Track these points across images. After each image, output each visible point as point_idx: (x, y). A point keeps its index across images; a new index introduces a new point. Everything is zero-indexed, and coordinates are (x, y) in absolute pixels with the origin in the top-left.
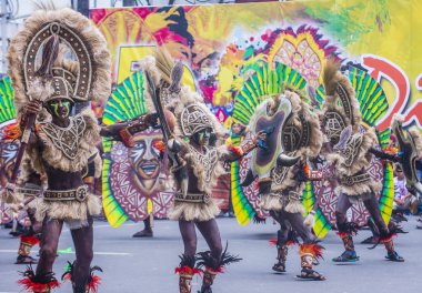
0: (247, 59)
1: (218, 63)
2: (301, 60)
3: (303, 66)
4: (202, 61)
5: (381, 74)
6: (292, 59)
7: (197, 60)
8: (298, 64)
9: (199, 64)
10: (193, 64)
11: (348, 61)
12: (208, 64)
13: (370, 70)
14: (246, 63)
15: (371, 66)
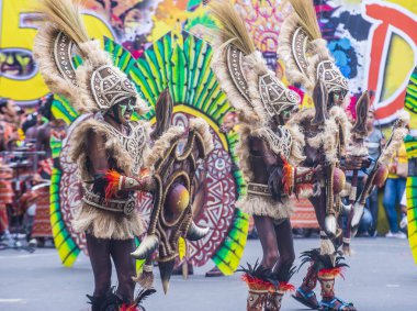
0: (193, 9)
1: (151, 15)
2: (269, 10)
3: (272, 19)
4: (127, 12)
5: (391, 29)
6: (257, 8)
7: (118, 11)
8: (266, 16)
9: (122, 17)
10: (112, 16)
11: (343, 10)
12: (136, 18)
13: (376, 23)
14: (192, 16)
15: (376, 17)
